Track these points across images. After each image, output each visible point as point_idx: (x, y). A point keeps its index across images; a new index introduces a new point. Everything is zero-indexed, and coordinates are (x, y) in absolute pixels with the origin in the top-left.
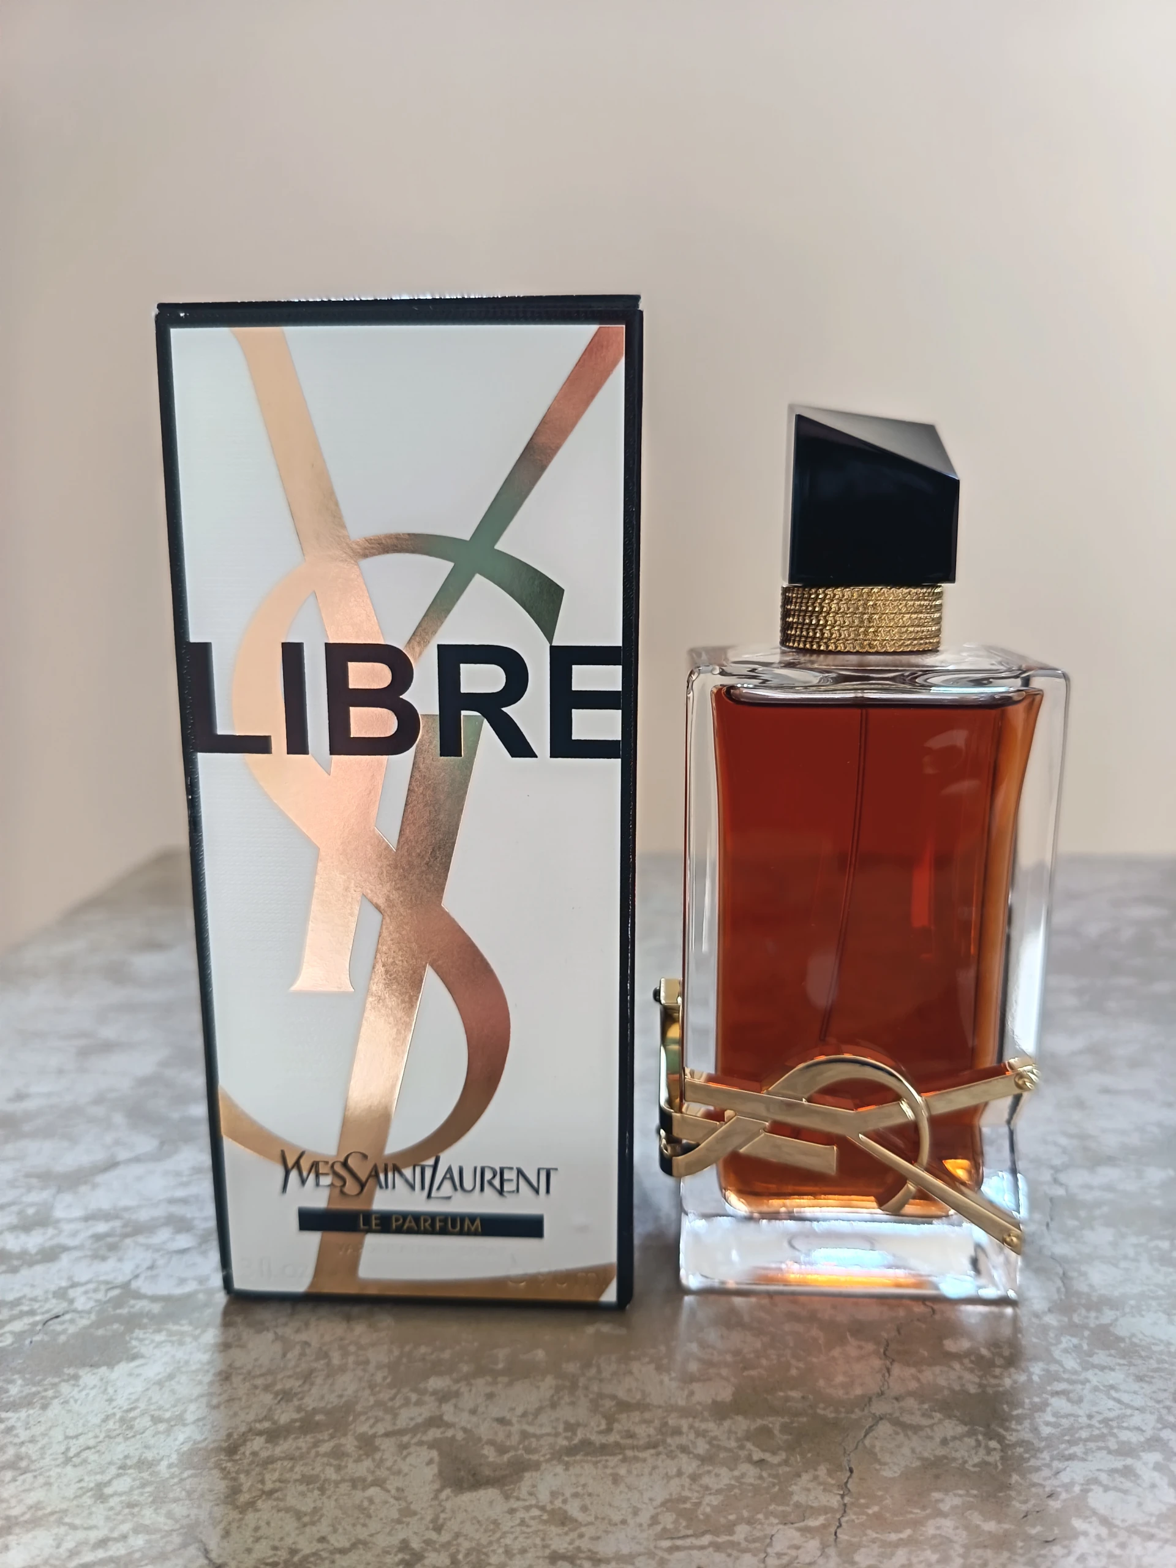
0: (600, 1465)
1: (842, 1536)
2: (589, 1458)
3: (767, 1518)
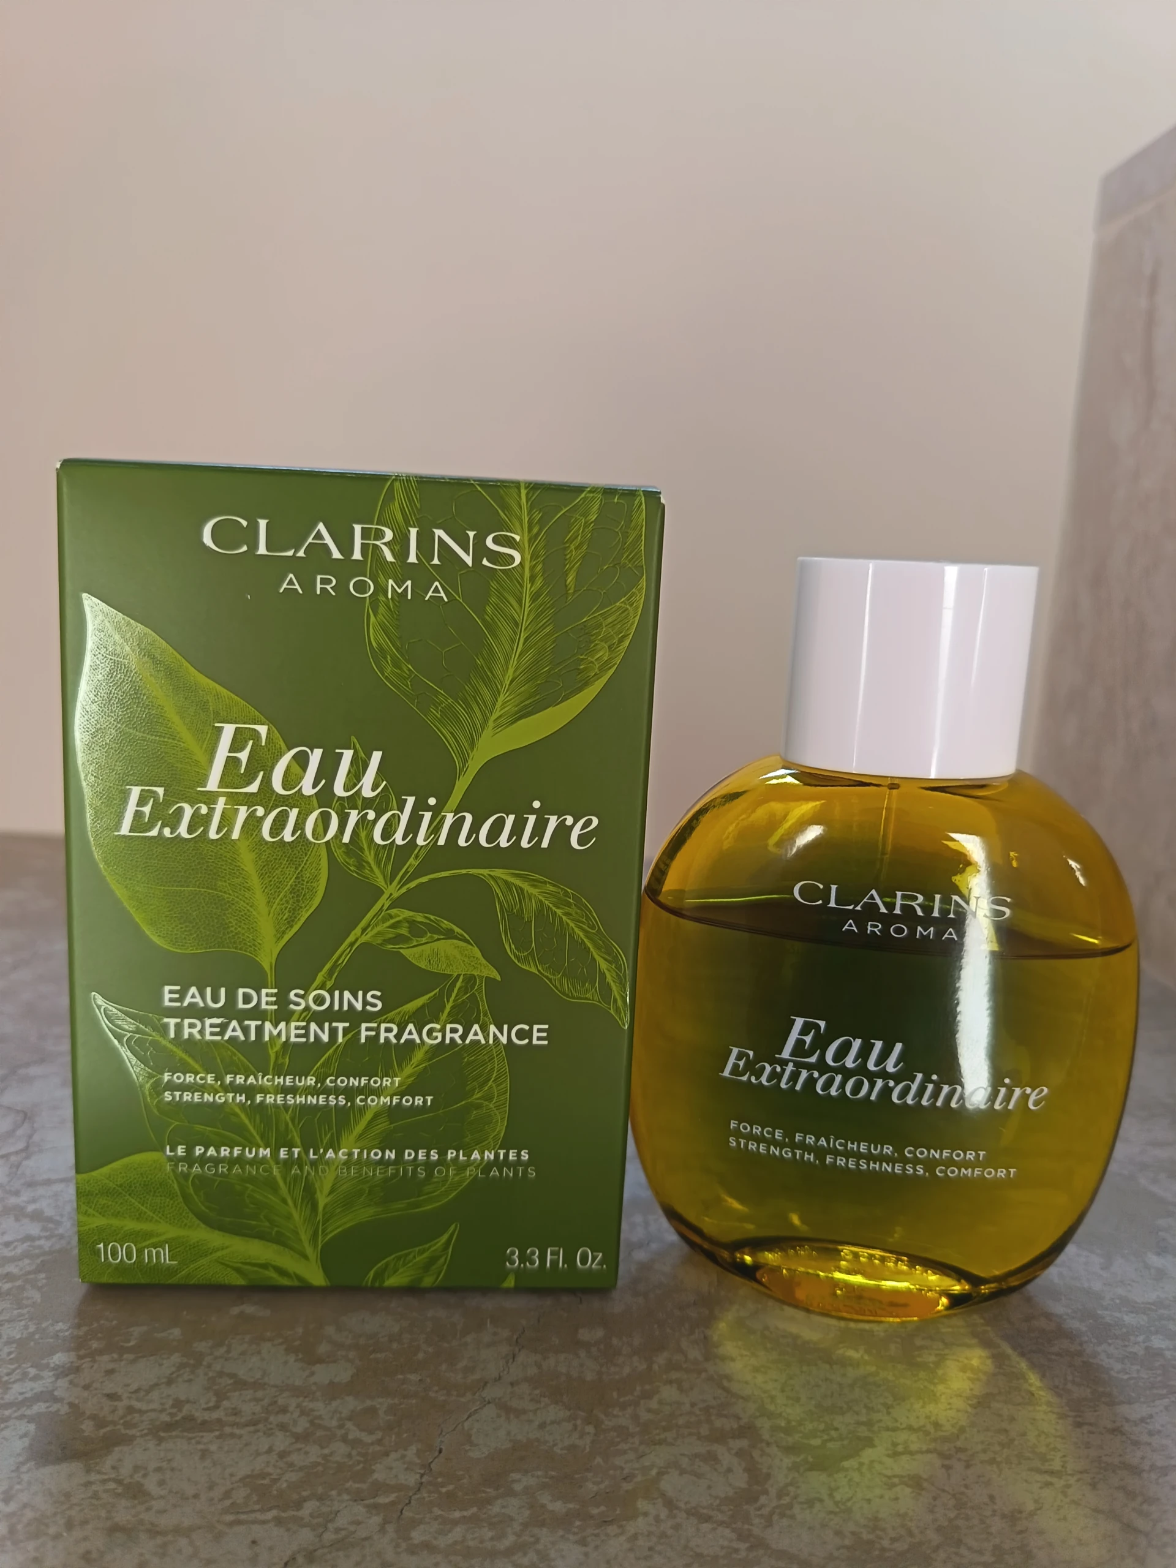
0: (193, 1441)
1: (407, 1514)
2: (186, 1434)
3: (339, 1494)
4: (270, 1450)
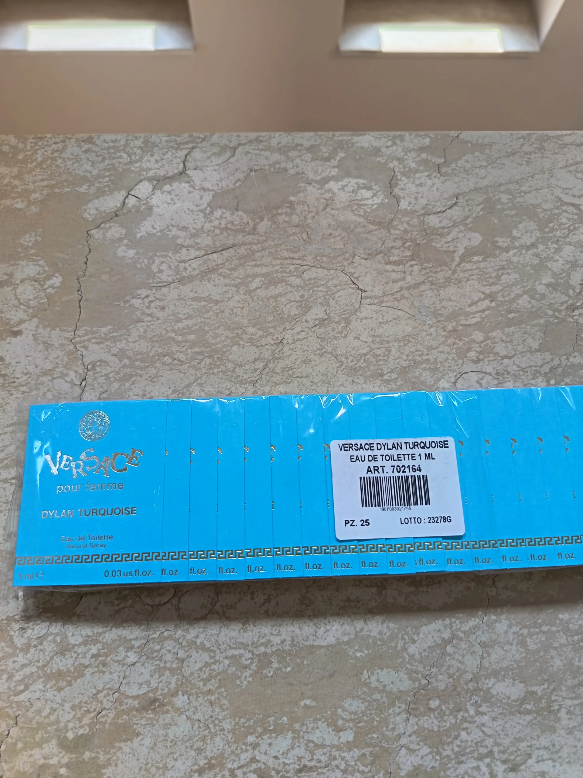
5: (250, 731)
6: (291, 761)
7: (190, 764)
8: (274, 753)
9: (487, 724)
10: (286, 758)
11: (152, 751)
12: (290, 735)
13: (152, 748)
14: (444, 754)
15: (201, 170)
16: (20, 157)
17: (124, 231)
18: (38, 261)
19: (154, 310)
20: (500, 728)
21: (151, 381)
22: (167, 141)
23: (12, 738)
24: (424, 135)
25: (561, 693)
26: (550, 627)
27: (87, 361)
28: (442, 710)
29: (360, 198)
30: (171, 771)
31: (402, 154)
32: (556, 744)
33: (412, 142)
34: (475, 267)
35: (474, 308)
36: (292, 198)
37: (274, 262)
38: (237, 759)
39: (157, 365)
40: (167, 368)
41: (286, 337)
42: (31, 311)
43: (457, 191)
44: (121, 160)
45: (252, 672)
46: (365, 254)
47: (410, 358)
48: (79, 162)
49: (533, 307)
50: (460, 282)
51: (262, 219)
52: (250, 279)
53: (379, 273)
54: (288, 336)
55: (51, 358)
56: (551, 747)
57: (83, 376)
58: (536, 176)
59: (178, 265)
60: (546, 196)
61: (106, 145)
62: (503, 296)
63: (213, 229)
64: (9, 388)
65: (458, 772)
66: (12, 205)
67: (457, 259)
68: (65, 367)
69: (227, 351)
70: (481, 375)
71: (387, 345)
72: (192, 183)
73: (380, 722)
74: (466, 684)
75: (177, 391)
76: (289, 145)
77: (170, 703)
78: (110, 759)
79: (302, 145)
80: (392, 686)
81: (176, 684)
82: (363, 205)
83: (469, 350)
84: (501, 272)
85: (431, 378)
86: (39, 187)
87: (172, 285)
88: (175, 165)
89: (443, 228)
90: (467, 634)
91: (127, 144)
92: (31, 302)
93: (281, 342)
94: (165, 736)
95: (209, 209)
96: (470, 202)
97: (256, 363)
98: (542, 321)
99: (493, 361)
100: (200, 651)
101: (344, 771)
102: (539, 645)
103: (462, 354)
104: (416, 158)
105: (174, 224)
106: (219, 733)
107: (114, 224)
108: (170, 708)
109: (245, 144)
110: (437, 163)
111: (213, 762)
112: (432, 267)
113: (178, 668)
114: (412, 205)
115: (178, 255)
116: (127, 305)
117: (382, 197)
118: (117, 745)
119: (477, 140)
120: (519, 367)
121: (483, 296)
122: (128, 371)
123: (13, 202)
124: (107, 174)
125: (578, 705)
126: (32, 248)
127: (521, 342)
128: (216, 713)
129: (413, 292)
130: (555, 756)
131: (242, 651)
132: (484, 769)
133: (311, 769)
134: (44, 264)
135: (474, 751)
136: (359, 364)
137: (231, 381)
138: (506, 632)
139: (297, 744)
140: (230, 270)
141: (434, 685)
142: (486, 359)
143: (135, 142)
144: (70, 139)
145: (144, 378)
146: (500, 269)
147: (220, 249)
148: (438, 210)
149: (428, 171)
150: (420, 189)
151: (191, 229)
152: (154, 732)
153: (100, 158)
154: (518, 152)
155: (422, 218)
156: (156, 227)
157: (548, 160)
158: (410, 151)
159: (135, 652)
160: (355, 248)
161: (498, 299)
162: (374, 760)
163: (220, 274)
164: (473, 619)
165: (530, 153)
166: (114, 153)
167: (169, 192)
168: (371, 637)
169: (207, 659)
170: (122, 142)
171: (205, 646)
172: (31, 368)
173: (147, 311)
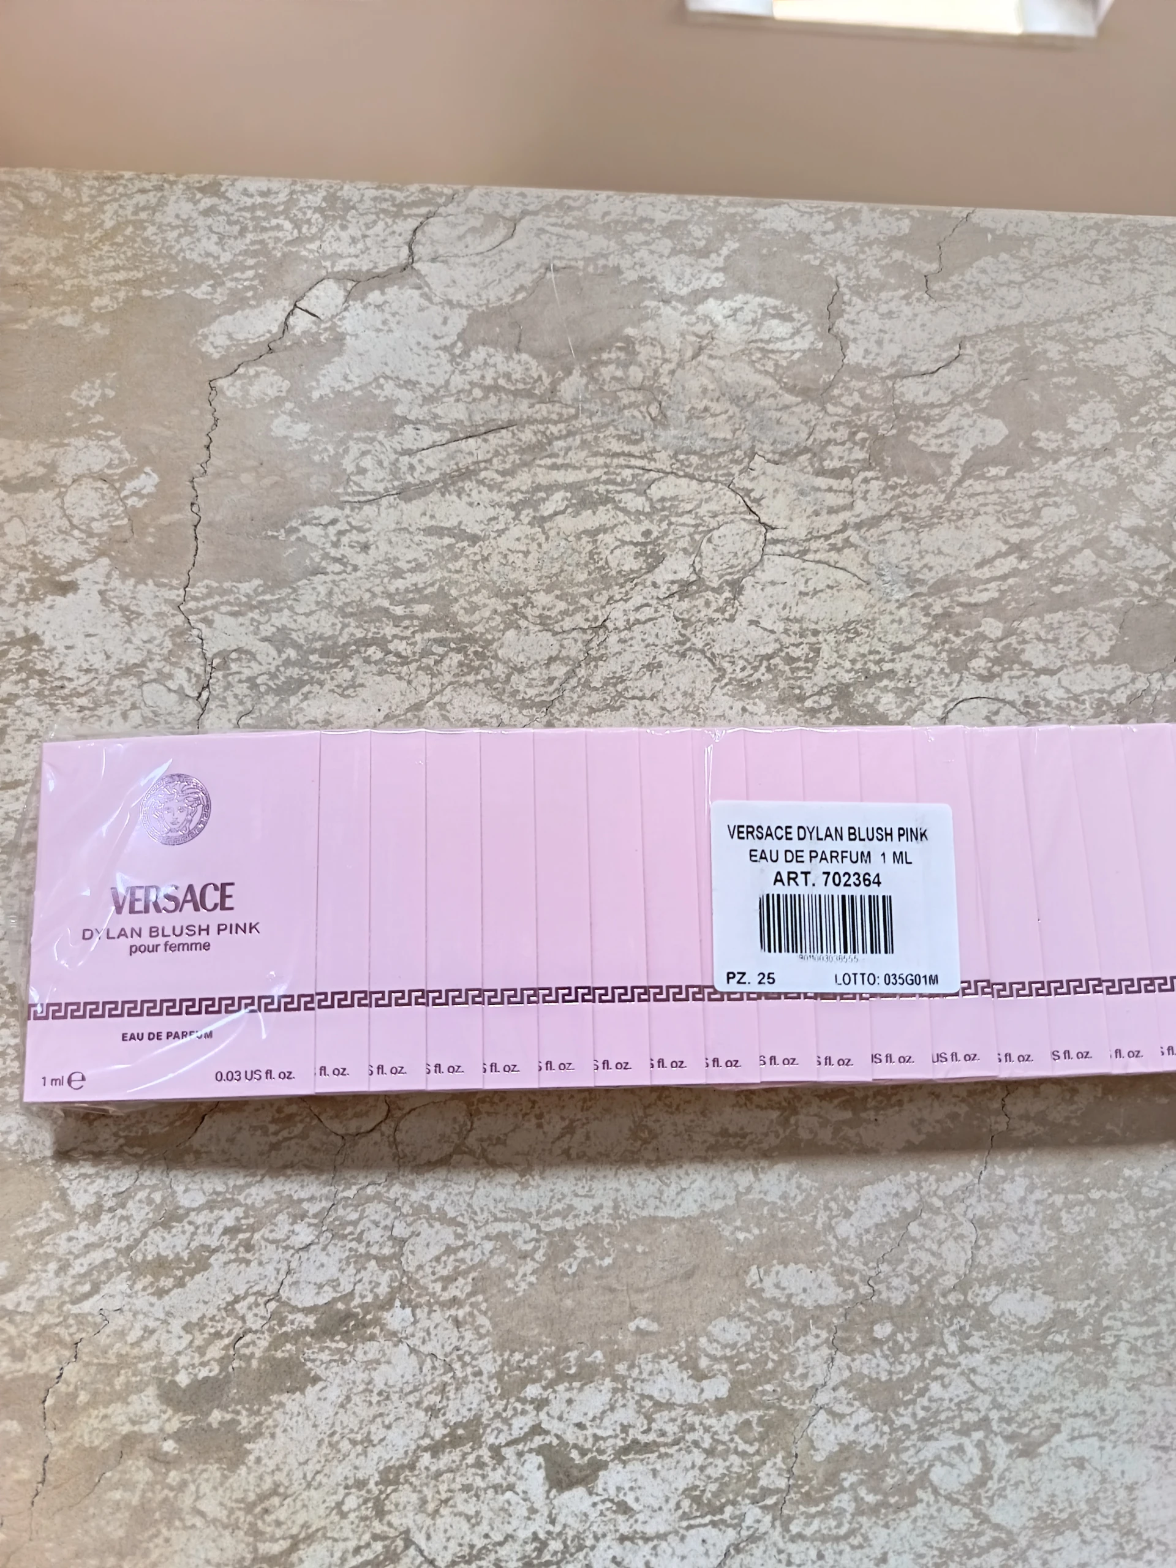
1: (786, 1512)
4: (693, 1466)
5: (531, 1376)
6: (610, 1432)
7: (416, 1436)
8: (576, 1418)
9: (979, 1370)
10: (598, 1427)
11: (342, 1411)
12: (608, 1383)
13: (342, 1406)
14: (898, 1422)
15: (445, 262)
16: (68, 217)
17: (286, 384)
18: (108, 439)
19: (348, 551)
20: (1003, 1377)
21: (342, 695)
22: (375, 199)
23: (68, 1384)
24: (901, 212)
25: (1119, 1315)
26: (1105, 1192)
27: (211, 649)
28: (896, 1342)
29: (767, 337)
30: (379, 1447)
31: (854, 249)
32: (1107, 1406)
33: (875, 225)
34: (991, 488)
35: (986, 572)
36: (630, 331)
37: (592, 461)
38: (505, 1428)
39: (355, 662)
40: (374, 668)
41: (612, 616)
42: (94, 542)
43: (961, 332)
44: (280, 234)
45: (537, 1265)
46: (774, 452)
47: (858, 666)
48: (191, 234)
49: (1101, 574)
50: (961, 517)
51: (569, 372)
52: (542, 495)
53: (802, 493)
54: (617, 615)
55: (137, 641)
56: (1098, 1413)
57: (203, 682)
58: (1120, 308)
59: (397, 460)
60: (1136, 350)
61: (249, 202)
62: (1044, 549)
63: (468, 387)
64: (52, 700)
65: (921, 1456)
66: (52, 319)
67: (957, 471)
68: (166, 659)
69: (494, 640)
70: (995, 706)
71: (813, 640)
72: (426, 289)
73: (779, 1363)
74: (944, 1295)
75: (394, 717)
76: (625, 218)
77: (377, 1321)
78: (261, 1423)
79: (652, 221)
80: (803, 1296)
81: (390, 1286)
82: (773, 351)
83: (974, 654)
84: (1042, 499)
85: (898, 707)
86: (108, 284)
87: (384, 502)
88: (390, 250)
89: (932, 406)
90: (949, 1201)
91: (291, 202)
92: (94, 525)
93: (603, 626)
94: (369, 1383)
95: (460, 344)
96: (987, 355)
97: (553, 667)
98: (1117, 602)
99: (1018, 677)
100: (437, 1224)
101: (710, 1452)
102: (1083, 1225)
103: (958, 663)
104: (883, 258)
105: (388, 373)
106: (471, 1378)
107: (264, 368)
108: (377, 1331)
109: (535, 213)
110: (925, 271)
111: (460, 1432)
112: (908, 484)
113: (394, 1256)
114: (872, 356)
115: (397, 438)
116: (293, 538)
117: (811, 336)
118: (274, 1398)
119: (1005, 228)
120: (1068, 691)
121: (1004, 548)
122: (295, 672)
123: (55, 312)
124: (251, 262)
125: (1150, 1337)
126: (95, 411)
127: (1074, 642)
128: (467, 1341)
129: (868, 534)
130: (1104, 1430)
131: (518, 1226)
132: (971, 1451)
133: (647, 1448)
134: (121, 447)
135: (954, 1417)
136: (756, 676)
137: (501, 701)
138: (1023, 1200)
139: (621, 1402)
140: (503, 473)
141: (884, 1296)
142: (1006, 675)
143: (310, 197)
144: (172, 183)
145: (327, 687)
146: (1039, 495)
147: (482, 429)
148: (923, 369)
149: (904, 287)
150: (888, 324)
151: (424, 385)
152: (346, 1375)
153: (238, 227)
154: (1086, 257)
155: (890, 384)
156: (351, 377)
157: (1145, 276)
158: (870, 245)
159: (310, 1225)
160: (754, 438)
161: (1034, 555)
162: (767, 1433)
163: (481, 482)
164: (961, 1174)
165: (1110, 261)
166: (264, 219)
167: (377, 306)
168: (767, 1203)
169: (451, 1240)
170: (283, 197)
171: (446, 1214)
172: (97, 661)
173: (333, 552)
